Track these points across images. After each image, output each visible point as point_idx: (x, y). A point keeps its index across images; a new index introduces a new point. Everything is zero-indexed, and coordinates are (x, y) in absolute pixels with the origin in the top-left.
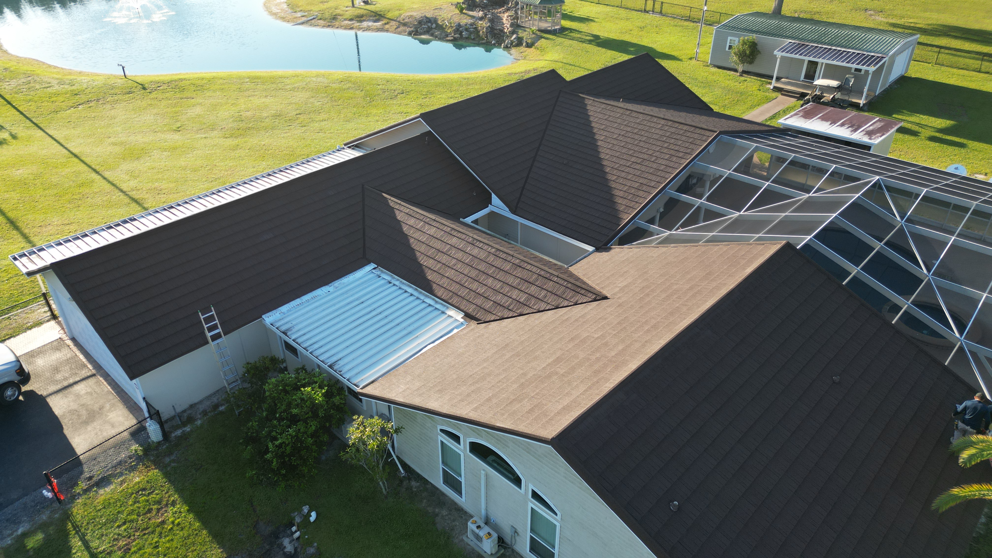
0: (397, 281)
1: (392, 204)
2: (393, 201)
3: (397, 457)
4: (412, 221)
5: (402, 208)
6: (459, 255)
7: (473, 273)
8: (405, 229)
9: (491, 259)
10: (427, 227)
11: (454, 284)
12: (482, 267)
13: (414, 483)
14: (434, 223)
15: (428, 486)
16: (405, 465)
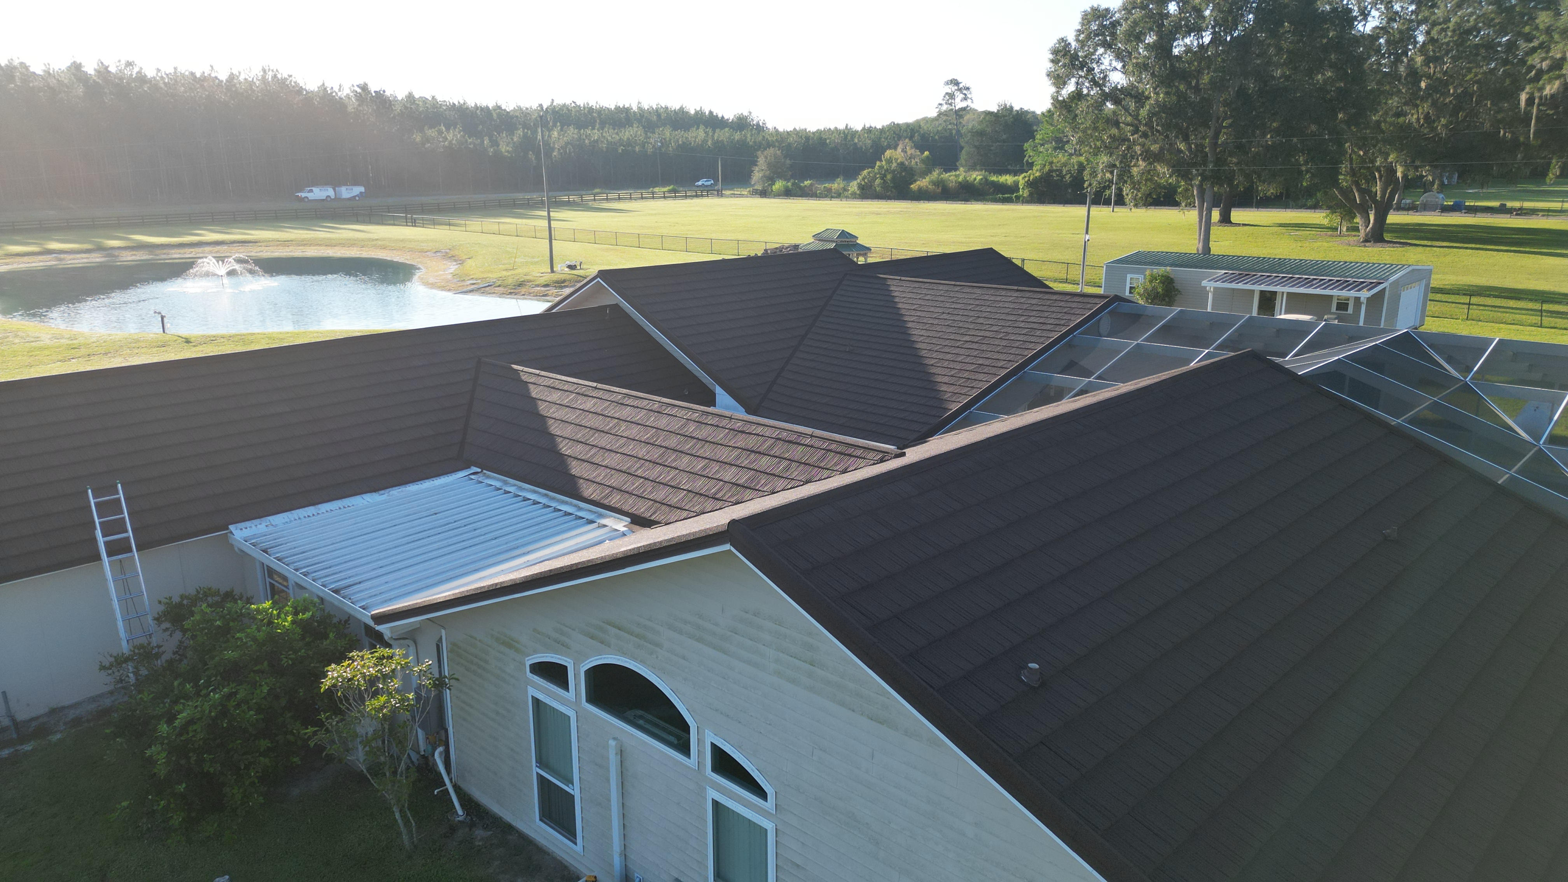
0: (513, 486)
1: (524, 378)
2: (526, 372)
3: (457, 788)
4: (555, 396)
5: (540, 381)
6: (634, 431)
7: (656, 454)
8: (542, 408)
9: (691, 428)
10: (581, 399)
11: (617, 474)
12: (673, 442)
13: (480, 833)
14: (594, 394)
15: (510, 837)
16: (468, 801)
